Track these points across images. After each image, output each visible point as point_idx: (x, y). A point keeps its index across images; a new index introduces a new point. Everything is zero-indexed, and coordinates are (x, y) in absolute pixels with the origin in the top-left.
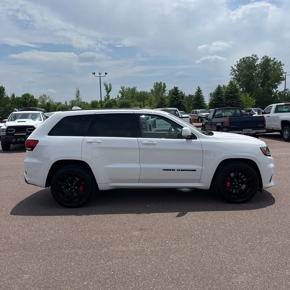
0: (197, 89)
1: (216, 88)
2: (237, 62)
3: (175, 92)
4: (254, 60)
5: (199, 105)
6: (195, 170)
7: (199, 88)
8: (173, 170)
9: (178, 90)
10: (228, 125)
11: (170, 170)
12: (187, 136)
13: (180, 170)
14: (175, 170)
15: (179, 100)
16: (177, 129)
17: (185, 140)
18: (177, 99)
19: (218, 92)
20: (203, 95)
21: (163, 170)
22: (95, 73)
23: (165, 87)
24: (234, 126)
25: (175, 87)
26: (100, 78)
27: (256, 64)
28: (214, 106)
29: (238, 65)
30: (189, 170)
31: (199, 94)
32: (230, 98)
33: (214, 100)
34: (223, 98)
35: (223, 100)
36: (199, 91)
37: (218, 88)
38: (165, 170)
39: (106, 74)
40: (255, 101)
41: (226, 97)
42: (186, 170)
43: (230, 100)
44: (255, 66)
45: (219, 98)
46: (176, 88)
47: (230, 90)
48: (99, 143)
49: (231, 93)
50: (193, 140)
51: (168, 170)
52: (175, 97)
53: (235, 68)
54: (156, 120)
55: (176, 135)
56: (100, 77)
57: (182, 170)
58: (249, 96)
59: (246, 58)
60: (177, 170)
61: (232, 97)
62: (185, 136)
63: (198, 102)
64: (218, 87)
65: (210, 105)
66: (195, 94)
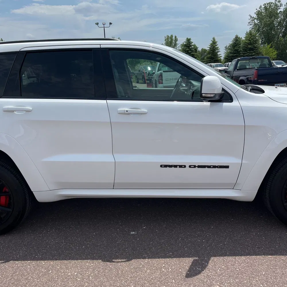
0: (212, 41)
1: (233, 39)
2: (257, 9)
3: (188, 44)
4: (277, 7)
5: (214, 58)
6: (227, 167)
7: (214, 39)
8: (181, 166)
9: (190, 42)
10: (256, 79)
11: (175, 166)
12: (212, 95)
13: (195, 166)
14: (185, 166)
15: (192, 53)
16: (191, 83)
17: (207, 104)
18: (189, 51)
19: (235, 43)
20: (218, 47)
21: (161, 166)
22: (98, 23)
23: (176, 40)
24: (263, 80)
25: (187, 38)
26: (104, 29)
27: (278, 11)
28: (230, 59)
29: (259, 13)
30: (215, 167)
31: (214, 46)
32: (249, 50)
33: (231, 53)
34: (240, 50)
35: (241, 53)
36: (214, 43)
37: (235, 39)
38: (166, 166)
39: (110, 24)
40: (276, 53)
41: (244, 49)
42: (209, 167)
43: (249, 53)
44: (277, 14)
45: (236, 50)
46: (189, 39)
47: (249, 41)
48: (28, 111)
49: (250, 44)
50: (225, 104)
51: (170, 166)
52: (187, 50)
53: (255, 16)
54: (163, 73)
55: (190, 93)
56: (104, 27)
57: (199, 167)
58: (270, 48)
59: (268, 4)
60: (190, 166)
61: (251, 49)
62: (209, 96)
63: (214, 55)
64: (235, 37)
65: (225, 58)
66: (210, 46)
